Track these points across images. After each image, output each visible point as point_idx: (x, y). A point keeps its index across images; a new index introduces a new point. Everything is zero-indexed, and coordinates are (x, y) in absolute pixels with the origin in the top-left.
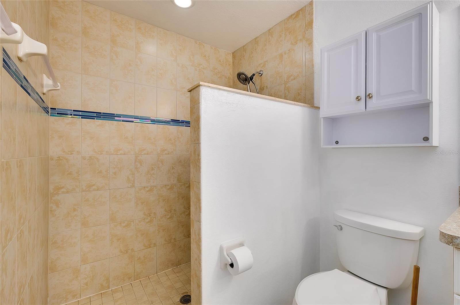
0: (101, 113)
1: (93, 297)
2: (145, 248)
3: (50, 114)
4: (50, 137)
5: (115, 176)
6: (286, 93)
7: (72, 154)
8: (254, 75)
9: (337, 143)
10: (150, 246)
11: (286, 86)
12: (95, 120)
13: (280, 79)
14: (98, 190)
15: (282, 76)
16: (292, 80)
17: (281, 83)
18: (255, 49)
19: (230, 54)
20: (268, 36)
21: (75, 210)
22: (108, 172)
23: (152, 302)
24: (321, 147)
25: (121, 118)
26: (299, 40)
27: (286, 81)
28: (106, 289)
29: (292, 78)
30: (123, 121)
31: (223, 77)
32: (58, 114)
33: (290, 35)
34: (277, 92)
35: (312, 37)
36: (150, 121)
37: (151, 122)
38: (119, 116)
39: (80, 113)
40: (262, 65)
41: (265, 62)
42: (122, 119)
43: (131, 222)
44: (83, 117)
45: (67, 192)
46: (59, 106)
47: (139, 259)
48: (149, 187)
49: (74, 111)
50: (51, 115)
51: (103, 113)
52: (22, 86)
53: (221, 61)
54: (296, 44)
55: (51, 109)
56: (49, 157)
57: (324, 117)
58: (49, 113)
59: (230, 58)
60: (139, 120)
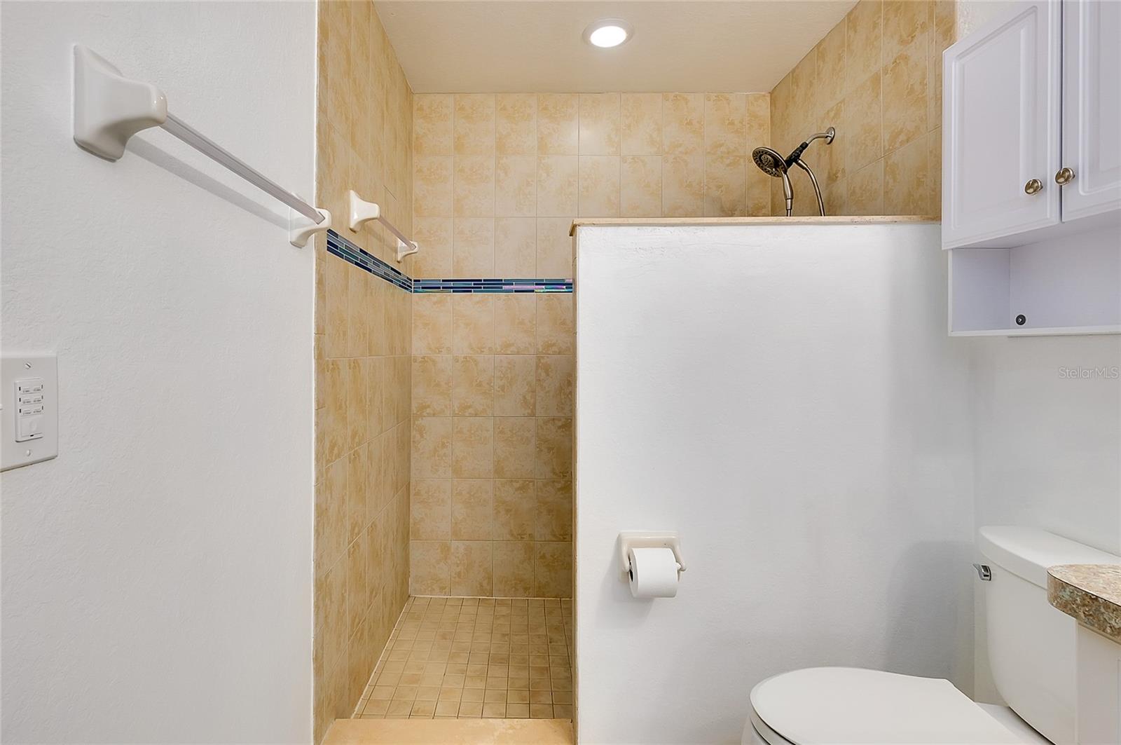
0: (481, 280)
1: (467, 599)
2: (554, 539)
3: (413, 290)
4: (413, 325)
5: (503, 393)
6: (888, 182)
7: (440, 352)
8: (804, 146)
9: (1021, 320)
10: (564, 538)
11: (887, 163)
12: (472, 293)
13: (874, 145)
14: (476, 415)
15: (878, 136)
16: (902, 143)
17: (877, 156)
18: (818, 74)
19: (764, 96)
20: (848, 33)
21: (444, 446)
22: (492, 384)
23: (551, 639)
24: (949, 335)
25: (512, 286)
26: (919, 27)
27: (889, 149)
28: (488, 594)
29: (902, 137)
30: (516, 291)
31: (742, 160)
32: (423, 288)
33: (897, 18)
34: (868, 182)
35: (954, 11)
36: (565, 287)
37: (567, 288)
38: (509, 282)
39: (452, 284)
40: (832, 114)
41: (838, 104)
42: (514, 287)
43: (530, 482)
44: (456, 290)
45: (434, 415)
46: (427, 275)
47: (543, 557)
48: (563, 420)
49: (443, 281)
50: (415, 292)
51: (484, 280)
52: (357, 264)
53: (736, 122)
54: (912, 41)
55: (415, 281)
56: (411, 357)
57: (957, 248)
58: (411, 287)
59: (764, 109)
60: (544, 287)
